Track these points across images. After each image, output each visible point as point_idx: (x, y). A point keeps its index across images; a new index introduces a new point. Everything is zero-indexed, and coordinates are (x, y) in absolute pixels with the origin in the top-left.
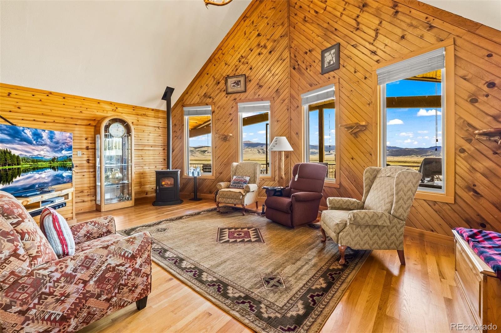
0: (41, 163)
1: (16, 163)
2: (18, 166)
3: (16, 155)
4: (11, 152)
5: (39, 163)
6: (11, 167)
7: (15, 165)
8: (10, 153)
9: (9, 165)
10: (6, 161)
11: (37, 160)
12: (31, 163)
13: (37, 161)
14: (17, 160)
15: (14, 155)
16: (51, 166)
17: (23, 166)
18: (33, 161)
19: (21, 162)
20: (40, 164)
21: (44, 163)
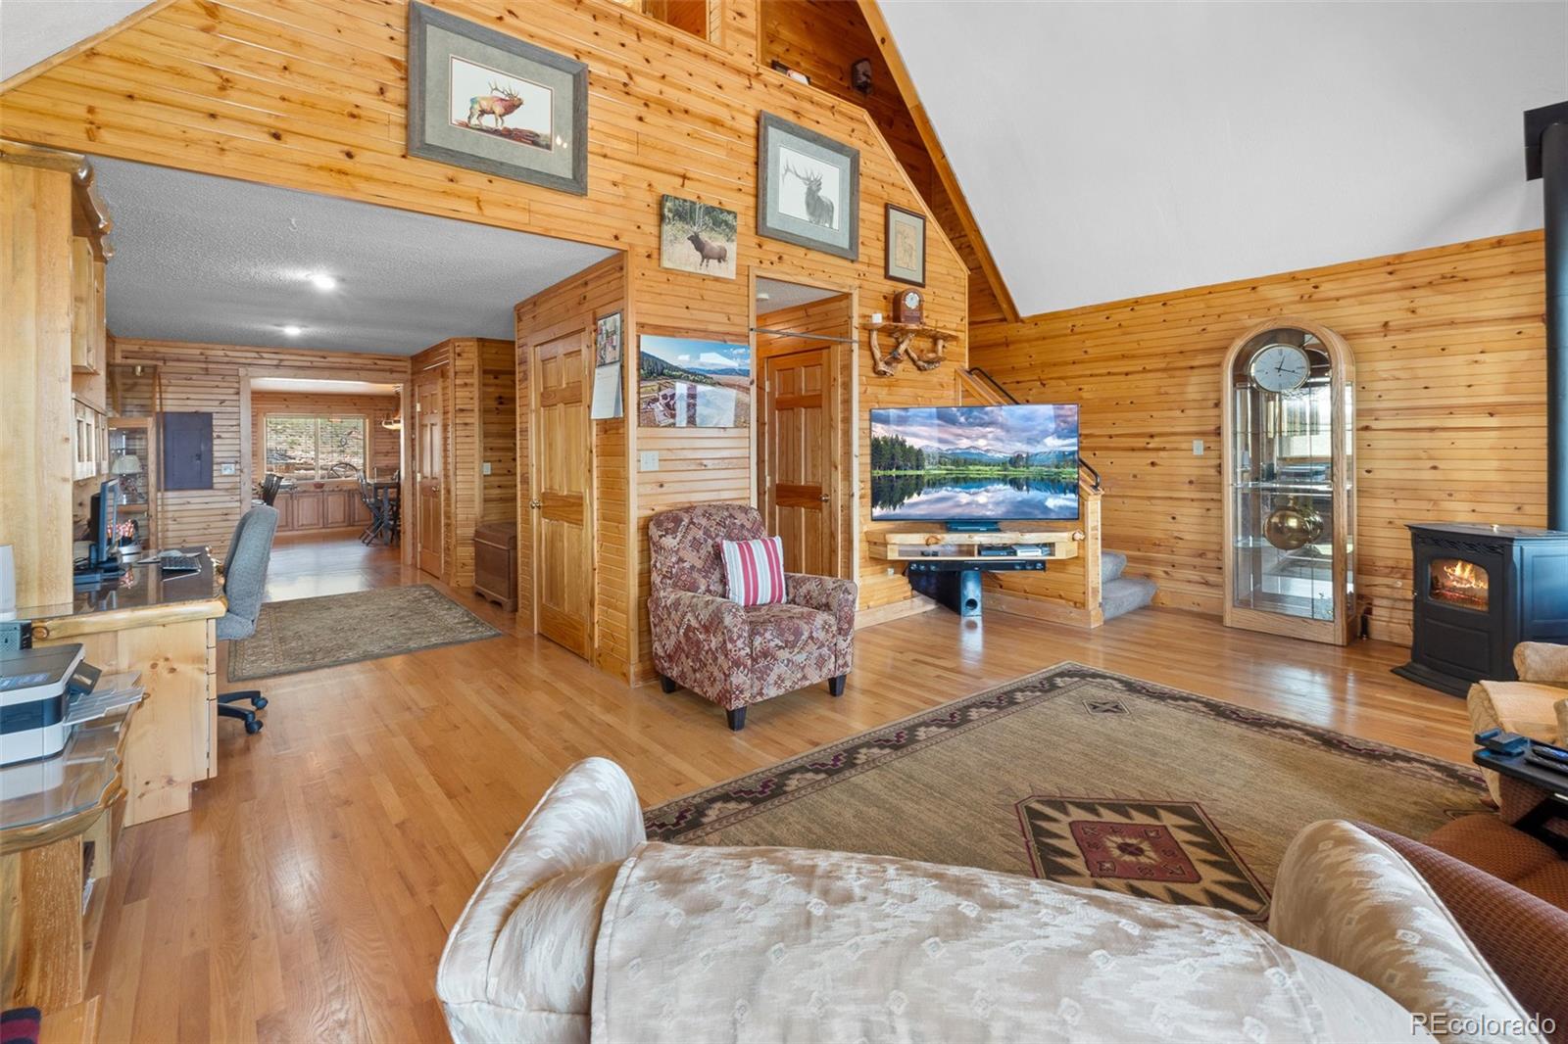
0: (978, 468)
1: (914, 463)
2: (919, 472)
3: (916, 447)
4: (904, 441)
5: (971, 467)
6: (902, 473)
7: (912, 468)
8: (902, 444)
9: (898, 468)
10: (893, 459)
11: (965, 460)
12: (949, 467)
13: (967, 463)
14: (916, 458)
15: (911, 447)
16: (1006, 476)
17: (930, 470)
18: (956, 463)
19: (926, 463)
20: (973, 471)
21: (987, 468)
